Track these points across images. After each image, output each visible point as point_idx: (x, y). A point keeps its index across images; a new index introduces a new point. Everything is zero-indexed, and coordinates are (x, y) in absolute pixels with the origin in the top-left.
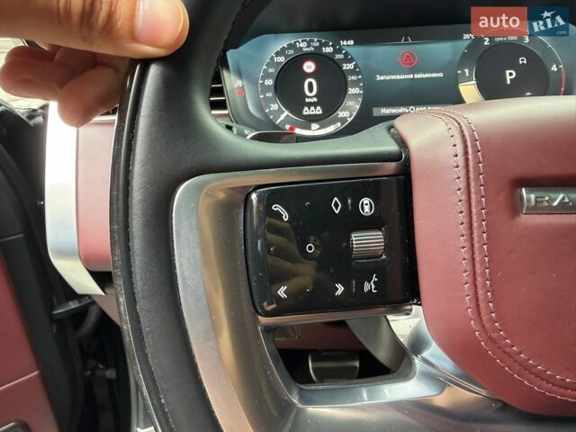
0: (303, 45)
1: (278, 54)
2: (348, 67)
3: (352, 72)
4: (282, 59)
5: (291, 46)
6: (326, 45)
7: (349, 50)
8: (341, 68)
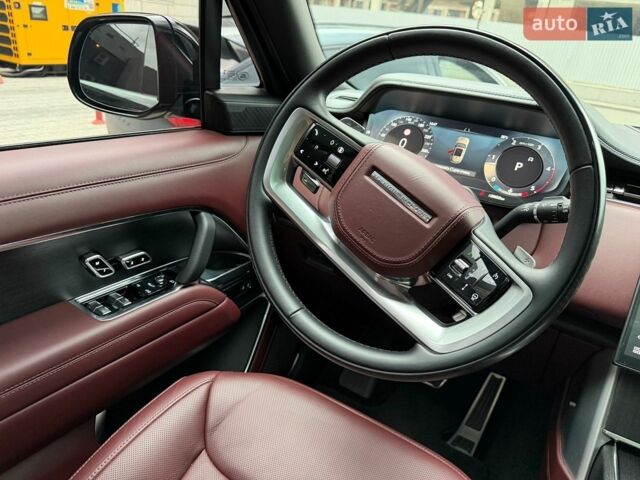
0: (410, 120)
1: (394, 122)
2: (427, 137)
3: (429, 141)
4: (395, 125)
5: (403, 119)
6: (421, 122)
7: (433, 128)
8: (423, 137)
